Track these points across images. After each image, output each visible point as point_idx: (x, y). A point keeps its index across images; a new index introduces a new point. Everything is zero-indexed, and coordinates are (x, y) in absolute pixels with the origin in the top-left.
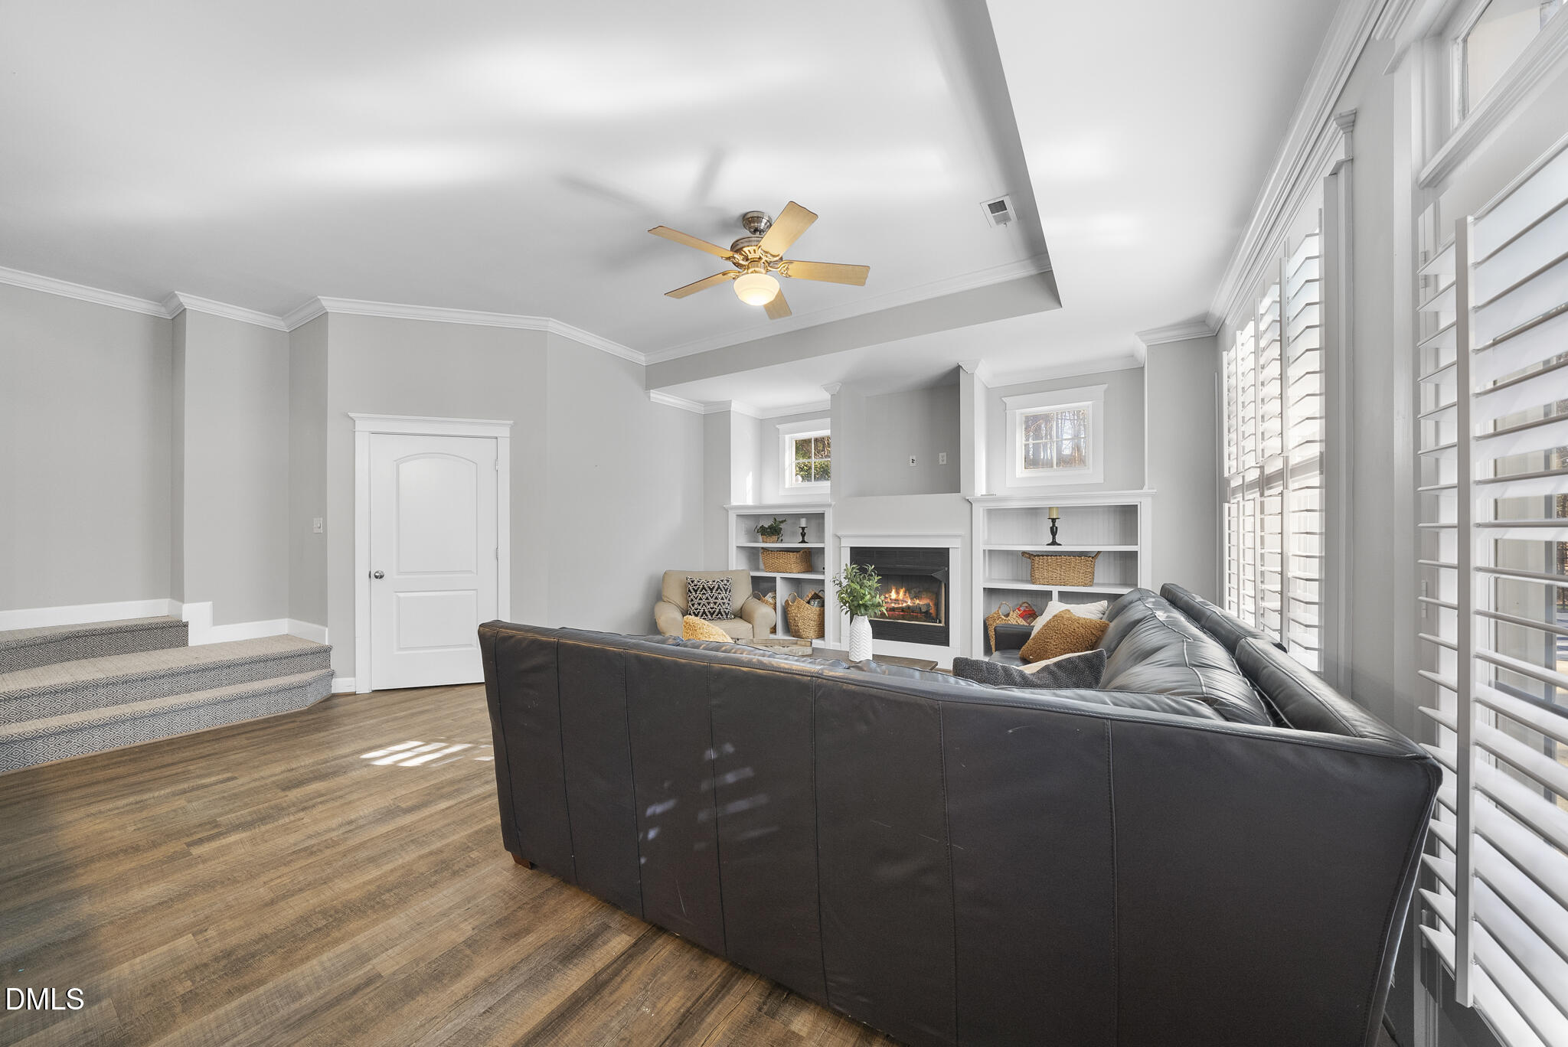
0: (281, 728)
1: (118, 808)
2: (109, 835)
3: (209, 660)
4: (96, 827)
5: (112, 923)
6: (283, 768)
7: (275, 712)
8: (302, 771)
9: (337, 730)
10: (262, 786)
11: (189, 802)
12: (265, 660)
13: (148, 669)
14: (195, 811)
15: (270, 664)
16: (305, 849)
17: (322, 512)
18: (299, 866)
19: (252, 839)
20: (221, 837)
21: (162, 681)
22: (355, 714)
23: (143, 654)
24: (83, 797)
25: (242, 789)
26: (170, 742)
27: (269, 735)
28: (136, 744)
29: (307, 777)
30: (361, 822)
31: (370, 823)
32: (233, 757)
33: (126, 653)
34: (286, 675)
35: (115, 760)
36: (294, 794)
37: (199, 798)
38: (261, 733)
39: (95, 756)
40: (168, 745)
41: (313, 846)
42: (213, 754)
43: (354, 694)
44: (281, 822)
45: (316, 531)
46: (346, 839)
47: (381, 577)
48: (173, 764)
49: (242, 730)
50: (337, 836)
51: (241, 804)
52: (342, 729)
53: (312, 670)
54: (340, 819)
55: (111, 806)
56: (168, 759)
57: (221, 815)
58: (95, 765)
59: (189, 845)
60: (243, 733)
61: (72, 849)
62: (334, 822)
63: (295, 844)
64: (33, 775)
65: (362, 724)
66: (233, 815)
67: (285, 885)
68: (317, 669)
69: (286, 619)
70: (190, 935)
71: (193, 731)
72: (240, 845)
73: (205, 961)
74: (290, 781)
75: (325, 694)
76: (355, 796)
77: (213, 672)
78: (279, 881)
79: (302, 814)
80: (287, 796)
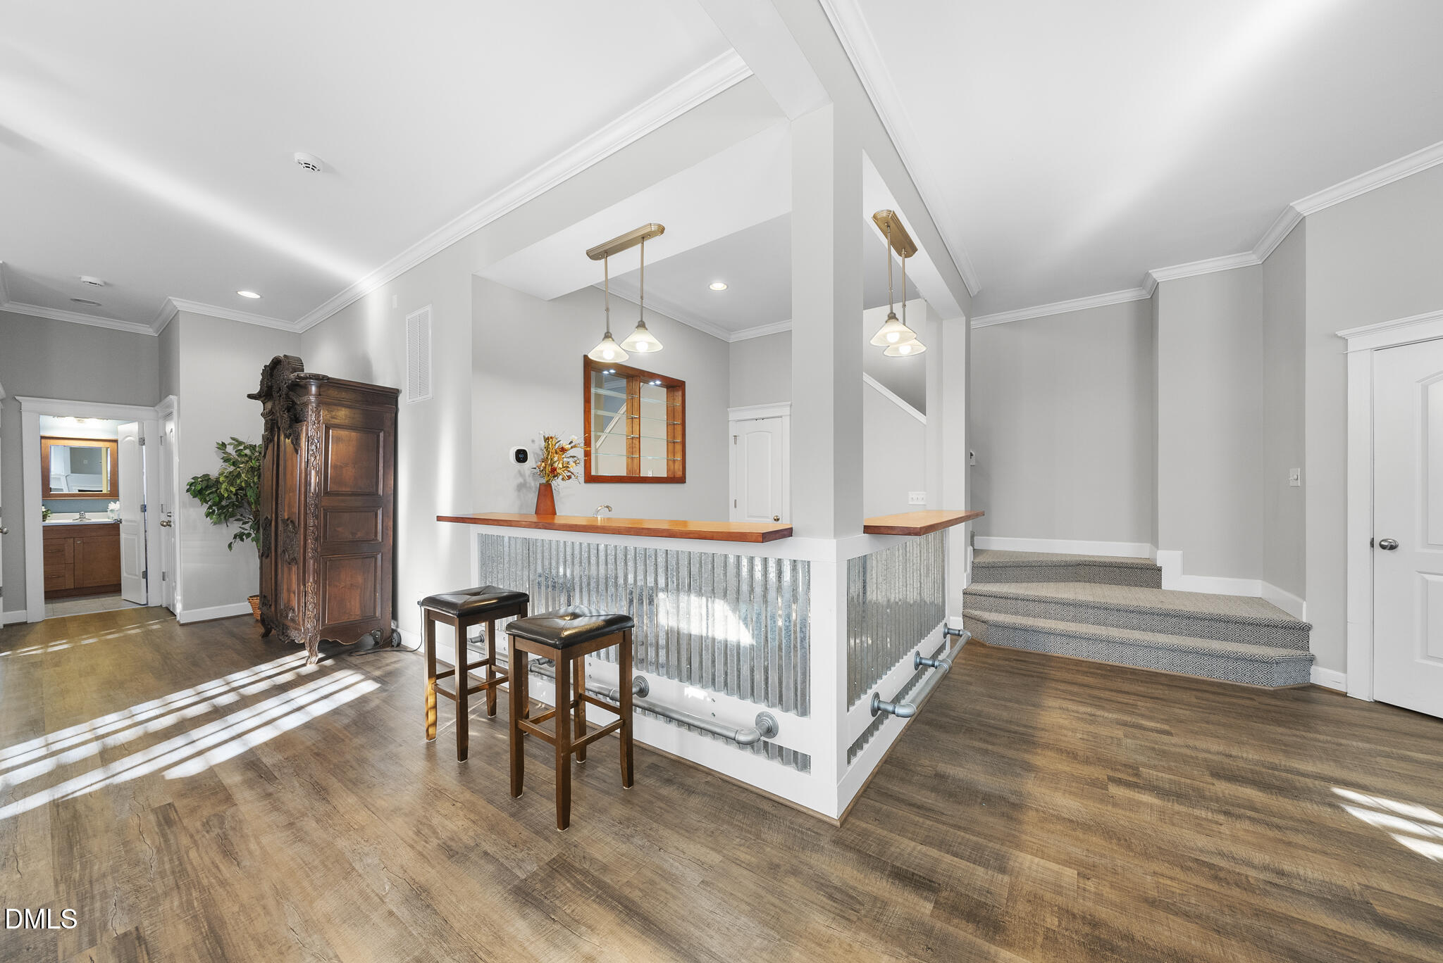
0: (1234, 700)
1: (1078, 712)
2: (1065, 732)
3: (1171, 607)
4: (1061, 720)
5: (1037, 810)
6: (1221, 749)
7: (1231, 679)
8: (1241, 764)
9: (1304, 734)
10: (1192, 757)
11: (1126, 736)
12: (1227, 621)
13: (1123, 602)
14: (1127, 748)
15: (1231, 626)
16: (1211, 866)
17: (1301, 463)
18: (1195, 882)
19: (1162, 812)
20: (1136, 790)
21: (1132, 615)
22: (1339, 723)
23: (1126, 588)
24: (1063, 691)
25: (1173, 749)
26: (1134, 672)
27: (1218, 702)
28: (1109, 663)
29: (1243, 774)
30: (1297, 885)
31: (1311, 896)
32: (1177, 711)
33: (1114, 584)
34: (1249, 642)
35: (1092, 670)
36: (1223, 788)
37: (1135, 738)
38: (1211, 697)
39: (1083, 661)
40: (1131, 673)
41: (1221, 869)
42: (1161, 699)
43: (1344, 695)
44: (1197, 812)
45: (1292, 483)
46: (1266, 893)
47: (1392, 548)
48: (1127, 693)
49: (1194, 686)
50: (1257, 880)
51: (1166, 766)
52: (1311, 735)
53: (1285, 646)
54: (1267, 857)
55: (1075, 708)
56: (1127, 687)
57: (1145, 765)
58: (1080, 668)
59: (1111, 779)
60: (1194, 690)
61: (1043, 729)
62: (1259, 857)
63: (1201, 851)
64: (1046, 659)
65: (1343, 741)
66: (1155, 773)
67: (1173, 893)
68: (1290, 647)
69: (1260, 581)
70: (1076, 872)
71: (1152, 669)
72: (1149, 810)
73: (1076, 911)
74: (1223, 769)
75: (1300, 681)
76: (1299, 839)
77: (1174, 620)
78: (1169, 882)
79: (1221, 818)
80: (1214, 784)
